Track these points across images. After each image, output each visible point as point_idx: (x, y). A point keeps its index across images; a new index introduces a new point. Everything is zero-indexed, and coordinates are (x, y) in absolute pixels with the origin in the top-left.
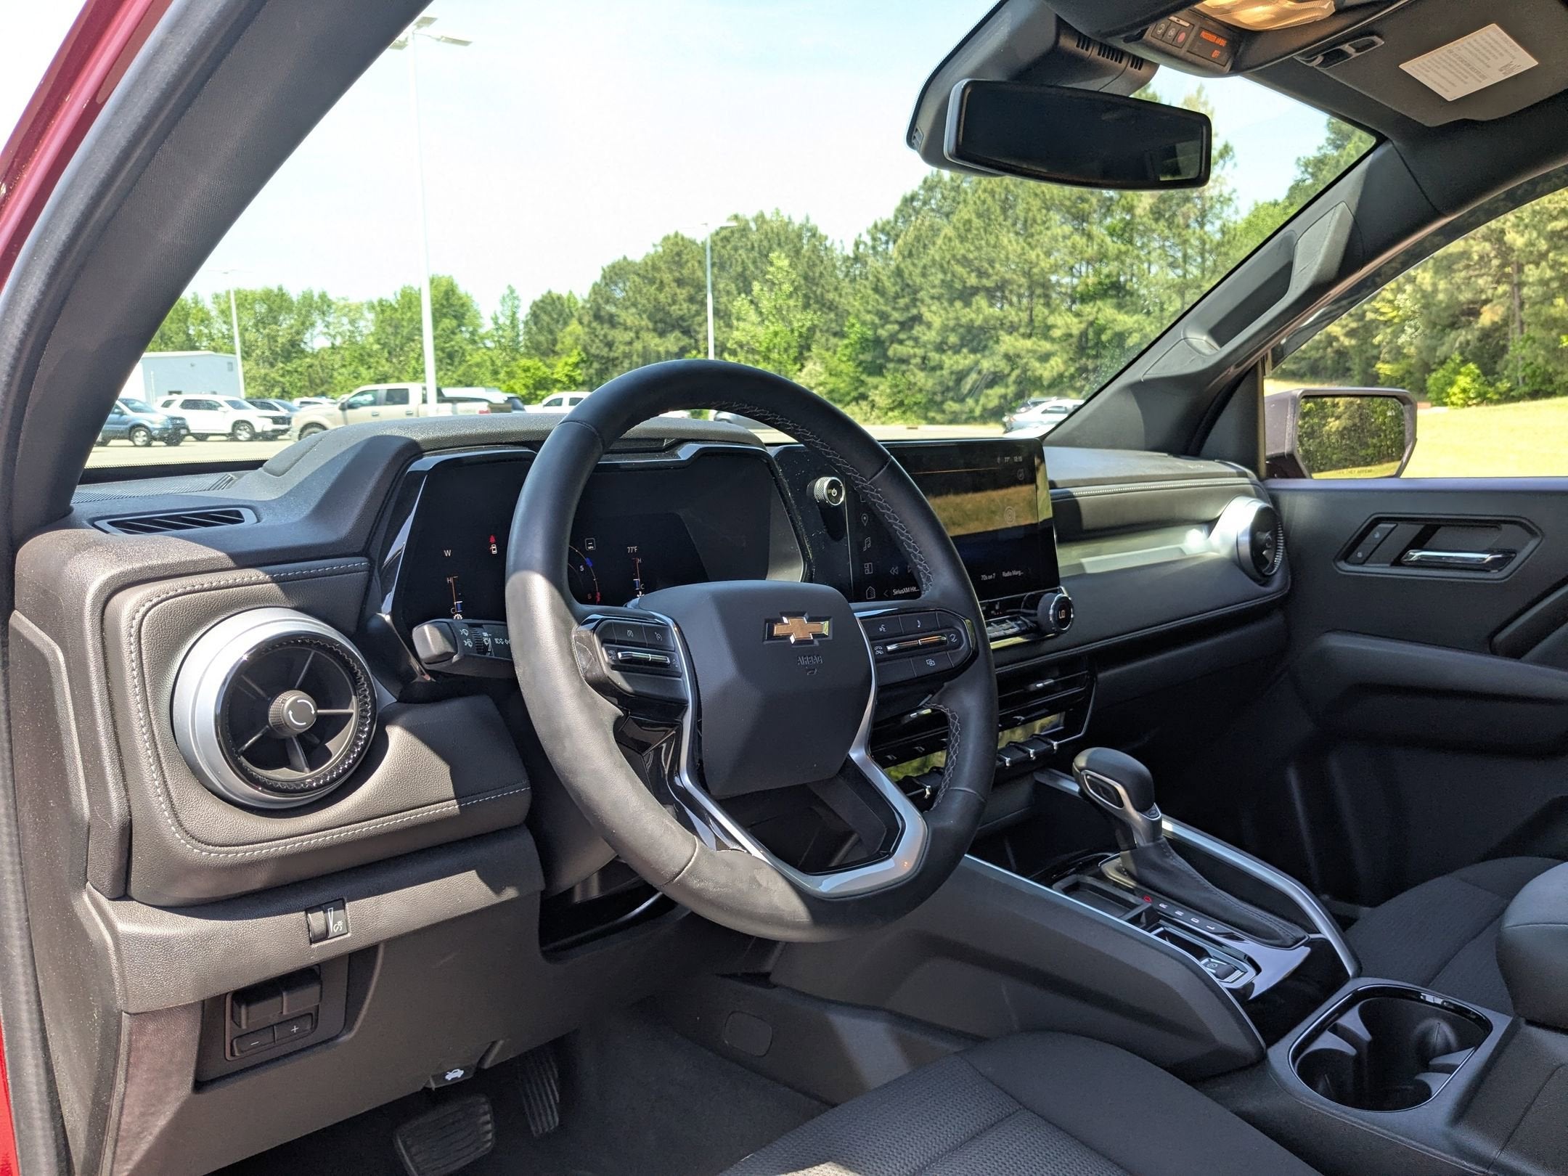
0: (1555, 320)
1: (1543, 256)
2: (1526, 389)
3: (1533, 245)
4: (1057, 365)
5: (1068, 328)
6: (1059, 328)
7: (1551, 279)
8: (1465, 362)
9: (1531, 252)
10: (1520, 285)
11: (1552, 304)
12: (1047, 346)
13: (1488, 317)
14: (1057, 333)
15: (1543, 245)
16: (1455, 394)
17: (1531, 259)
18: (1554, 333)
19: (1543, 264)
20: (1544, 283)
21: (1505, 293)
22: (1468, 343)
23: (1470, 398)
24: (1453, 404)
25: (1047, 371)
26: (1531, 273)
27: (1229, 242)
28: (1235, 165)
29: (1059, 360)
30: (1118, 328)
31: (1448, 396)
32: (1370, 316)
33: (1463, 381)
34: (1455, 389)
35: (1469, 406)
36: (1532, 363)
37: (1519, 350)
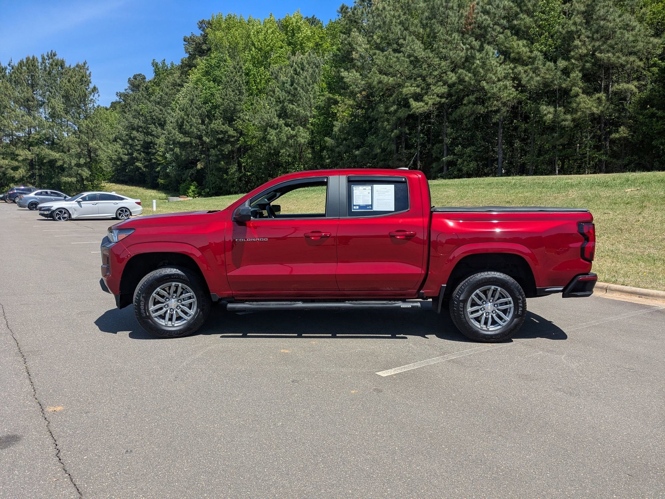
0: (221, 168)
1: (216, 146)
2: (214, 192)
3: (212, 142)
4: (21, 172)
5: (26, 156)
6: (22, 156)
7: (219, 154)
8: (192, 181)
9: (212, 144)
10: (209, 156)
11: (220, 163)
12: (15, 164)
13: (199, 166)
14: (20, 158)
15: (215, 143)
16: (190, 192)
17: (212, 146)
18: (221, 173)
19: (216, 149)
20: (216, 156)
21: (204, 157)
22: (192, 174)
23: (195, 194)
24: (190, 196)
25: (18, 175)
26: (213, 151)
27: (99, 126)
28: (99, 95)
29: (23, 170)
30: (51, 158)
31: (188, 193)
32: (154, 161)
33: (192, 188)
34: (190, 191)
35: (195, 197)
36: (215, 183)
37: (210, 178)
